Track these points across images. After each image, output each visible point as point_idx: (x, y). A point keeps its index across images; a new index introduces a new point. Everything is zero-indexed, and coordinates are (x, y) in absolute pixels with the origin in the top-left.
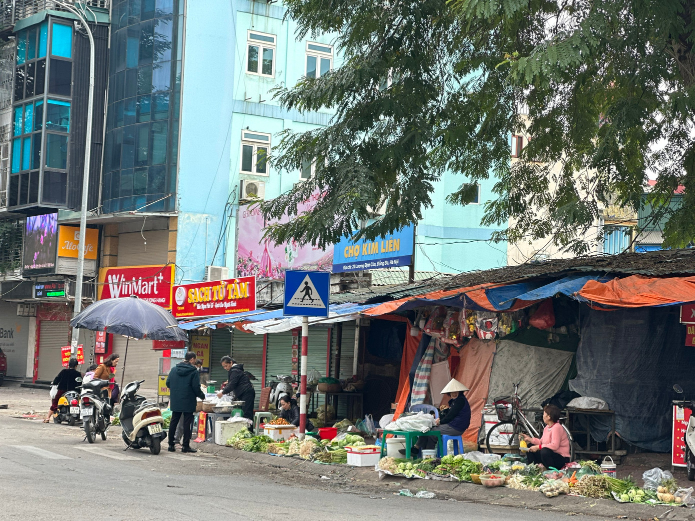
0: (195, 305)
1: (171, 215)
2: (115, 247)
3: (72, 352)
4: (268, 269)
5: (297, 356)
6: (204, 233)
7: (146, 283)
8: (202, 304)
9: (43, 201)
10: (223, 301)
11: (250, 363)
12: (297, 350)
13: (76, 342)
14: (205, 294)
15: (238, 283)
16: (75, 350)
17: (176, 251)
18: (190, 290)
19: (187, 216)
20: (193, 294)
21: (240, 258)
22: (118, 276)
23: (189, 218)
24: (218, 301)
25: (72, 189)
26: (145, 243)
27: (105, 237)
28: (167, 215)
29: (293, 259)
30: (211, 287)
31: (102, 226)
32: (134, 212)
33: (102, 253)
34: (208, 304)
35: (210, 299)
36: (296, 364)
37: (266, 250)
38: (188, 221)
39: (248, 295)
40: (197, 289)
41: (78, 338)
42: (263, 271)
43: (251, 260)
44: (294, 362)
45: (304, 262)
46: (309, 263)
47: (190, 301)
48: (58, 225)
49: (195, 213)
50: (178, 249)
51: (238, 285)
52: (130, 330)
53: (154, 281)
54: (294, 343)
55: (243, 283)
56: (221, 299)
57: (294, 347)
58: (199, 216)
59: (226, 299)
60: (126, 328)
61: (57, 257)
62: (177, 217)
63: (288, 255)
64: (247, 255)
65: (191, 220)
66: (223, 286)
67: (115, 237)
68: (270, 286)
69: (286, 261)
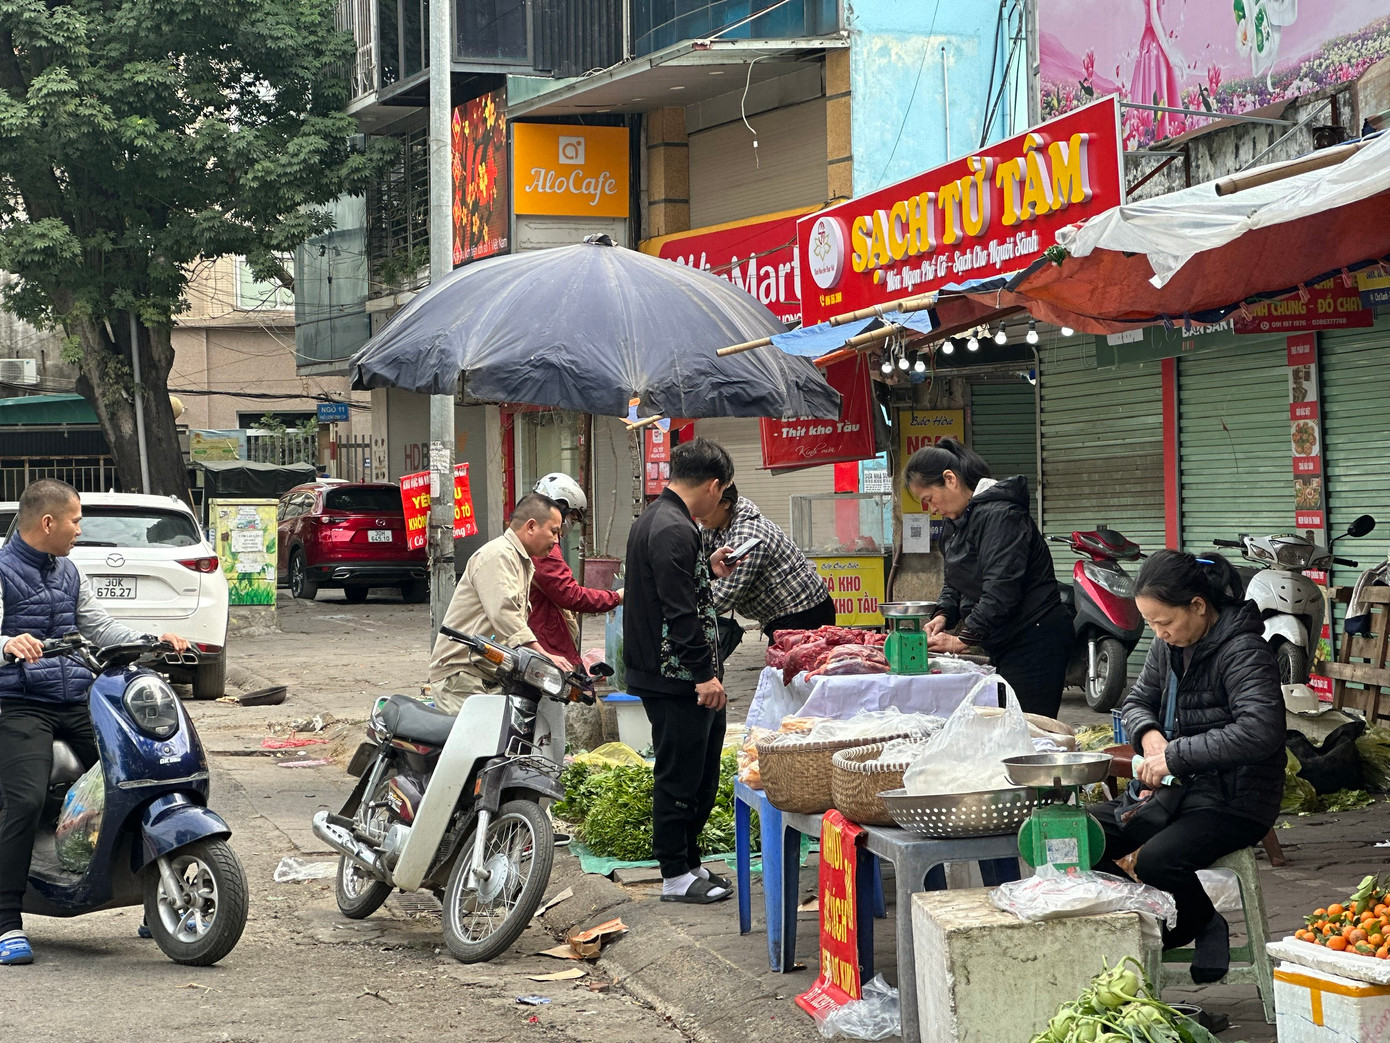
0: (877, 275)
1: (828, 44)
2: (680, 174)
3: (435, 492)
4: (1164, 104)
5: (1316, 450)
6: (939, 97)
7: (770, 269)
8: (906, 270)
9: (459, 53)
10: (982, 240)
11: (1115, 495)
12: (1314, 425)
13: (447, 452)
14: (913, 228)
15: (1042, 150)
16: (443, 485)
17: (850, 158)
18: (858, 221)
19: (877, 43)
20: (869, 234)
21: (1047, 94)
22: (692, 258)
23: (885, 51)
24: (965, 244)
25: (543, 13)
26: (756, 144)
27: (649, 148)
28: (816, 44)
29: (1276, 37)
30: (932, 194)
31: (640, 116)
32: (707, 41)
33: (644, 198)
34: (925, 265)
35: (933, 241)
36: (1316, 483)
37: (1150, 31)
38: (884, 61)
39: (1088, 191)
40: (881, 213)
41: (451, 437)
42: (1144, 122)
43: (1089, 91)
44: (1306, 478)
45: (1330, 34)
46: (1354, 31)
47: (859, 266)
48: (509, 122)
49: (903, 34)
50: (858, 151)
51: (1039, 159)
52: (570, 381)
53: (791, 259)
54: (1300, 392)
55: (1062, 144)
56: (973, 231)
57: (1299, 412)
58: (916, 41)
59: (996, 231)
60: (552, 372)
61: (513, 218)
62: (847, 49)
63: (1249, 24)
64: (1074, 73)
65: (894, 57)
66: (979, 178)
67: (679, 145)
68: (1179, 161)
69: (1243, 51)
